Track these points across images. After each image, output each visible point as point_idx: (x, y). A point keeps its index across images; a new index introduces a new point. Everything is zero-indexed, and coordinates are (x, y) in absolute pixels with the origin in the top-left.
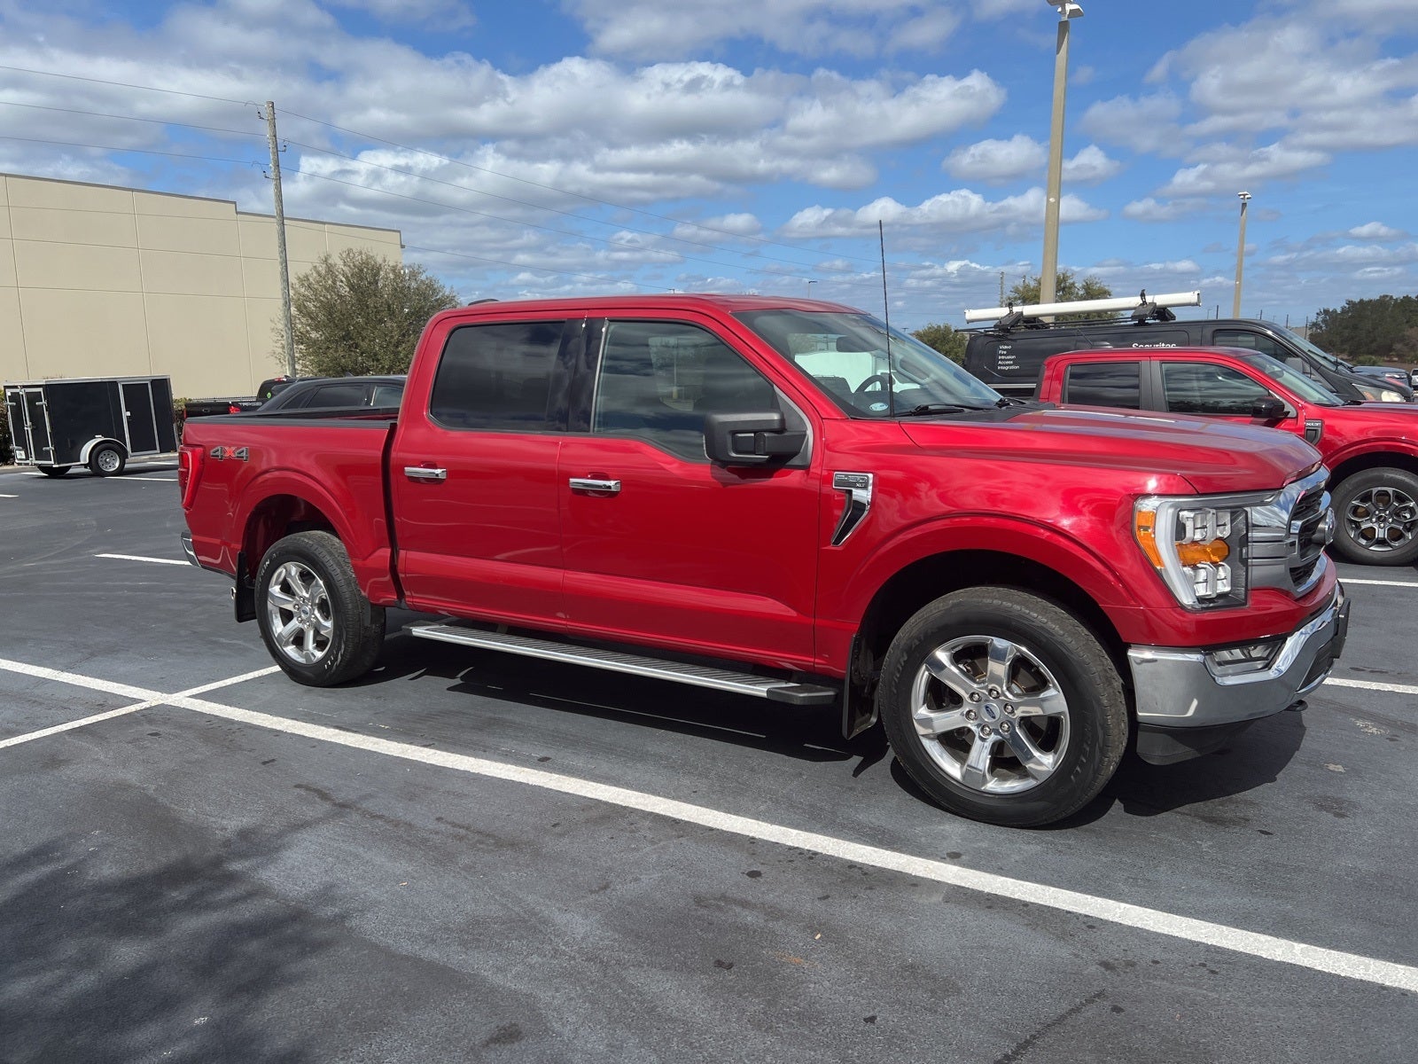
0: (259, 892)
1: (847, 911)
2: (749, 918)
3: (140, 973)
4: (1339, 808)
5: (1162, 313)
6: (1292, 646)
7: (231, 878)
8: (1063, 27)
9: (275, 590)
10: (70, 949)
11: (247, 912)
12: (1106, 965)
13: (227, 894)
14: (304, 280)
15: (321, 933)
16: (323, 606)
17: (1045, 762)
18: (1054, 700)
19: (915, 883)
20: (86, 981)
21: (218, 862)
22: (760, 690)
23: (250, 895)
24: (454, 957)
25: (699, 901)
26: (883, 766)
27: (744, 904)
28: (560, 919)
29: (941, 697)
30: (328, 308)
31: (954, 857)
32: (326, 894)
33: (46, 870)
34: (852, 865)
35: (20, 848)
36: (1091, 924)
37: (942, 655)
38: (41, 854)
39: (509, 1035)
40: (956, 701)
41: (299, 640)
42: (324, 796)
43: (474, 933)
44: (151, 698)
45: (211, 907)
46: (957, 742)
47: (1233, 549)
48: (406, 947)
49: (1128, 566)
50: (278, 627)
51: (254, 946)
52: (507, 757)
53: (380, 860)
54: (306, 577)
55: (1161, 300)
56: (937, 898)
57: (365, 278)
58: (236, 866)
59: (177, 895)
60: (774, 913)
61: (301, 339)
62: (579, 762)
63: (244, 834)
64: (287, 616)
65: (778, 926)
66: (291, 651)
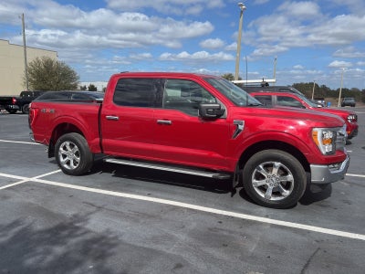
0: (88, 232)
1: (249, 231)
2: (225, 233)
3: (65, 255)
4: (349, 203)
5: (267, 84)
6: (344, 164)
7: (78, 228)
8: (242, 12)
9: (61, 149)
10: (40, 249)
11: (88, 237)
12: (317, 241)
13: (79, 232)
14: (31, 64)
15: (113, 242)
16: (77, 154)
17: (287, 193)
18: (290, 177)
19: (261, 223)
20: (50, 258)
21: (71, 224)
22: (210, 175)
23: (86, 233)
24: (154, 247)
25: (210, 229)
26: (237, 195)
27: (222, 230)
28: (177, 235)
29: (260, 177)
30: (38, 72)
31: (267, 216)
32: (108, 231)
33: (20, 228)
34: (244, 219)
35: (8, 222)
36: (309, 232)
37: (261, 166)
38: (16, 223)
39: (179, 266)
40: (264, 178)
41: (68, 163)
42: (93, 205)
43: (155, 239)
44: (26, 179)
45: (77, 236)
46: (263, 188)
47: (333, 141)
48: (138, 244)
49: (311, 145)
50: (62, 160)
51: (95, 246)
52: (138, 194)
53: (119, 222)
54: (72, 146)
55: (267, 81)
56: (269, 227)
57: (49, 64)
58: (77, 225)
59: (65, 233)
60: (231, 232)
61: (29, 80)
62: (159, 194)
63: (75, 216)
64: (64, 156)
65: (233, 235)
66: (66, 166)
